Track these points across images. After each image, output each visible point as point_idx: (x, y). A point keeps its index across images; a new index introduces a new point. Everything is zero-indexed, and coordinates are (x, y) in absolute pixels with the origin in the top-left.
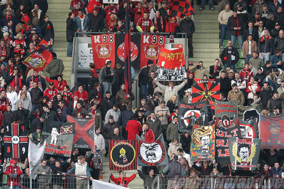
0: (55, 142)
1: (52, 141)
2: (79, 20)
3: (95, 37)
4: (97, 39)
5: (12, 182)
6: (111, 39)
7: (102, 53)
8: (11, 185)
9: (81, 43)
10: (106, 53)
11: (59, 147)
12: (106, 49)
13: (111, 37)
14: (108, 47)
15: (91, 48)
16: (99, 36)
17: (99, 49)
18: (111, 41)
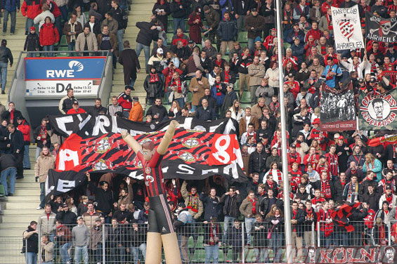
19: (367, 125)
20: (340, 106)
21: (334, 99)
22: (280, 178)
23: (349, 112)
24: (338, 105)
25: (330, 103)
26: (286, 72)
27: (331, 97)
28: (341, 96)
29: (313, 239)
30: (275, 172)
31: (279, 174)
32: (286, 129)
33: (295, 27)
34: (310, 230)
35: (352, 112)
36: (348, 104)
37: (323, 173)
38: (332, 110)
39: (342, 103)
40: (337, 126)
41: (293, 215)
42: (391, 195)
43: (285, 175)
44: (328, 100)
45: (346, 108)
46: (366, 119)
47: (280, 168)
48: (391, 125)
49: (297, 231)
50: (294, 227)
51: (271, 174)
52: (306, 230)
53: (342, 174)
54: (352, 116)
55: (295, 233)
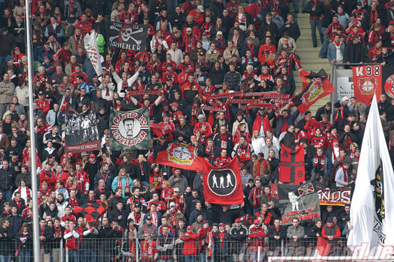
0: (297, 207)
1: (294, 207)
2: (333, 48)
3: (357, 68)
4: (359, 71)
5: (259, 247)
6: (377, 71)
7: (365, 89)
8: (259, 250)
9: (340, 76)
10: (370, 88)
11: (304, 213)
12: (370, 83)
13: (377, 68)
14: (373, 81)
15: (352, 83)
16: (362, 68)
17: (362, 84)
18: (377, 73)
19: (118, 144)
20: (85, 127)
21: (78, 120)
22: (29, 196)
23: (93, 132)
24: (82, 125)
25: (73, 125)
26: (36, 91)
27: (75, 118)
28: (84, 117)
29: (61, 256)
30: (24, 190)
31: (28, 192)
32: (36, 147)
33: (45, 46)
34: (59, 247)
35: (95, 132)
36: (92, 125)
37: (72, 191)
38: (76, 131)
39: (86, 124)
40: (82, 147)
41: (41, 232)
42: (139, 213)
43: (34, 193)
44: (72, 121)
45: (90, 128)
46: (117, 138)
47: (29, 186)
48: (141, 144)
49: (45, 248)
50: (42, 243)
51: (19, 192)
52: (55, 247)
53: (91, 192)
54: (95, 136)
55: (43, 250)
